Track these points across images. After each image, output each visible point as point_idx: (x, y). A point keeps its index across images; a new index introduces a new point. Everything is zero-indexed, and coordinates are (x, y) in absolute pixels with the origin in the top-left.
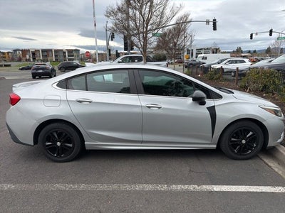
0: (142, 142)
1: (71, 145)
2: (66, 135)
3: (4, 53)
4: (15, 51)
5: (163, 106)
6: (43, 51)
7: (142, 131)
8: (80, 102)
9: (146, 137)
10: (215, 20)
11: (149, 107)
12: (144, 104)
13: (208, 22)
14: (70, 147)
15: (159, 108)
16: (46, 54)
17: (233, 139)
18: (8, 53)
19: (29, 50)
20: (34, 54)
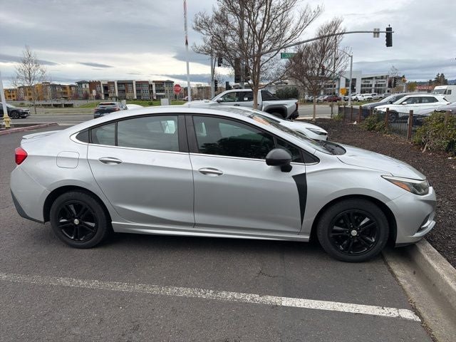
0: (194, 225)
1: (93, 225)
2: (86, 209)
3: (64, 87)
4: (80, 83)
5: (225, 171)
6: (120, 83)
7: (193, 209)
8: (105, 162)
9: (200, 218)
10: (389, 30)
11: (204, 173)
12: (196, 168)
13: (376, 33)
14: (91, 228)
15: (219, 174)
16: (123, 87)
17: (335, 228)
18: (70, 86)
19: (99, 83)
20: (106, 88)
